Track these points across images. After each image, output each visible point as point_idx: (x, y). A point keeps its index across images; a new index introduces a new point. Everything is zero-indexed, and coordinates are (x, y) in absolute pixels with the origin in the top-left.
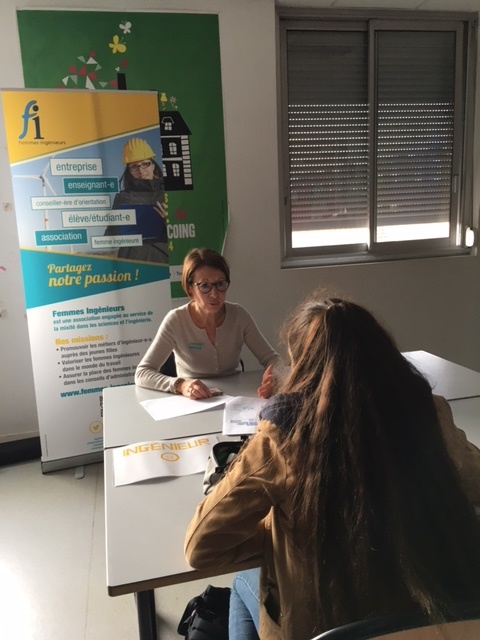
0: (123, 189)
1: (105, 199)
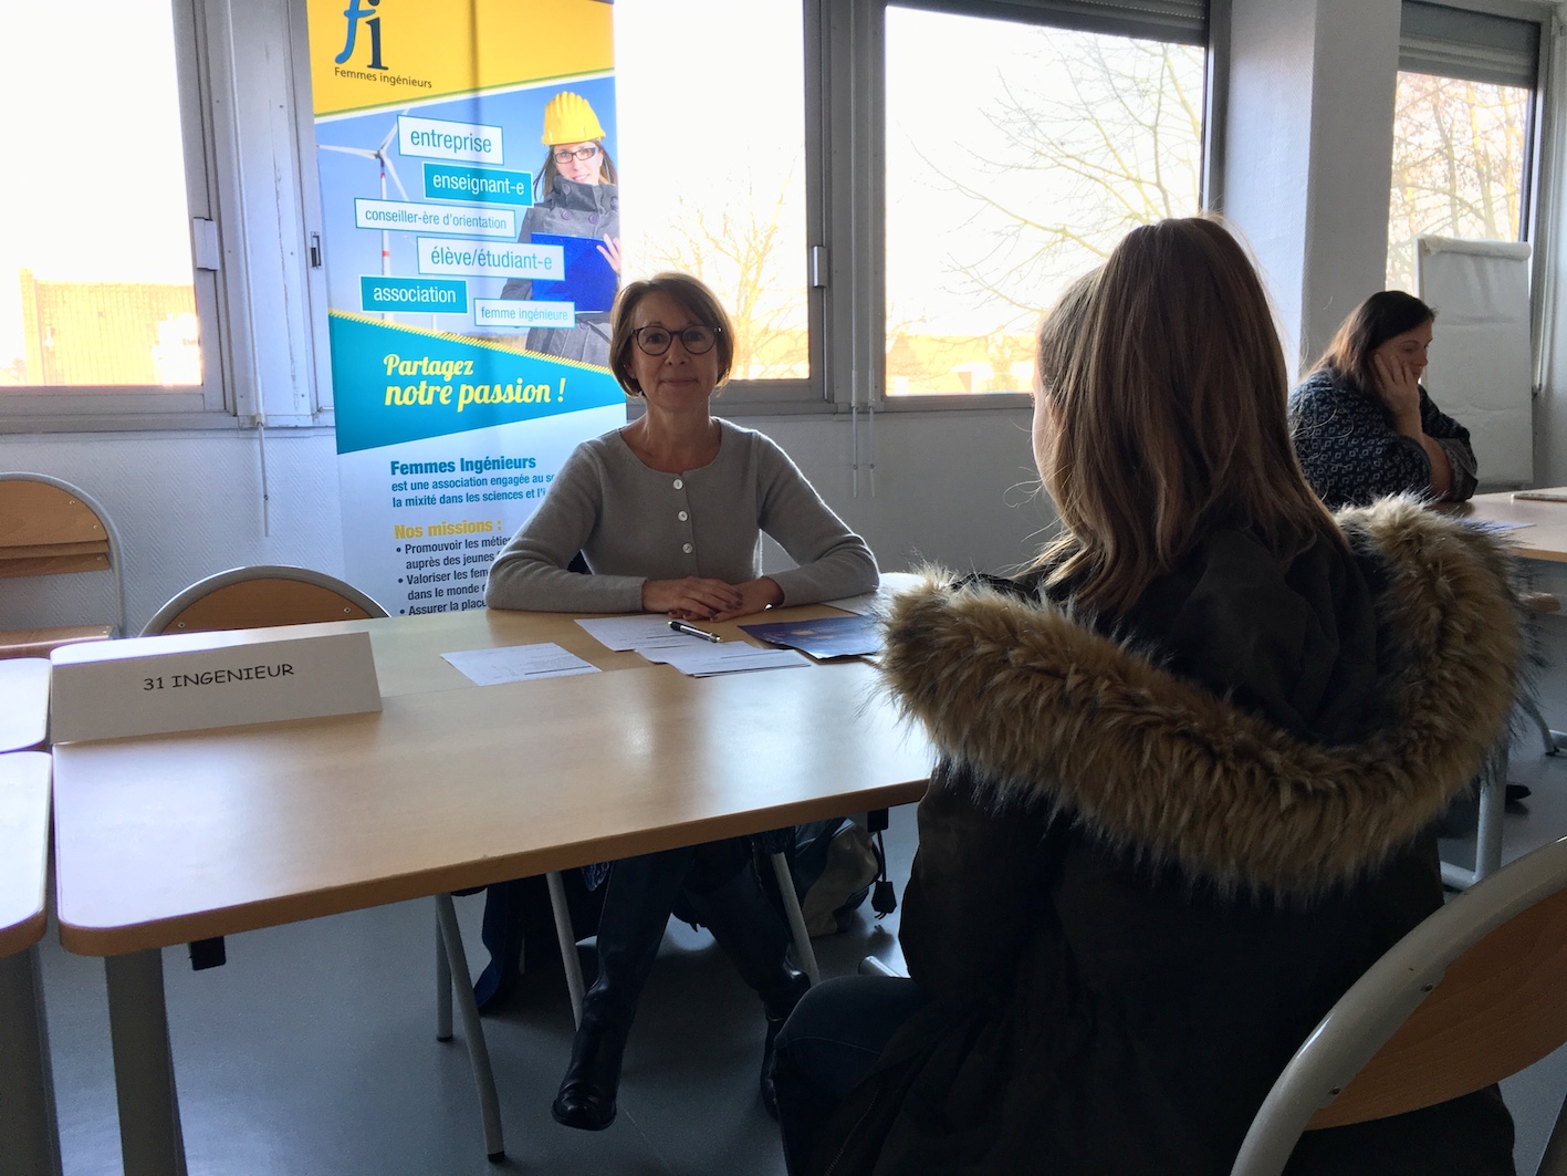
0: (541, 199)
1: (506, 219)
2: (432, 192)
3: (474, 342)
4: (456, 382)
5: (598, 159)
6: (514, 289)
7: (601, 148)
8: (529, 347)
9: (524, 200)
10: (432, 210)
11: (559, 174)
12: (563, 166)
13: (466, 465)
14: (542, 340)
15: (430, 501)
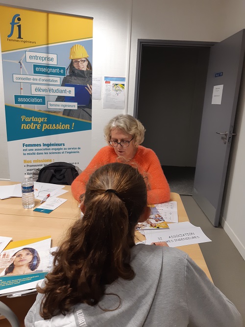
2: (35, 72)
3: (47, 113)
4: (42, 123)
5: (86, 63)
6: (60, 99)
7: (87, 60)
8: (63, 114)
9: (64, 74)
10: (35, 77)
11: (74, 67)
12: (75, 65)
13: (44, 145)
14: (67, 112)
15: (34, 154)
